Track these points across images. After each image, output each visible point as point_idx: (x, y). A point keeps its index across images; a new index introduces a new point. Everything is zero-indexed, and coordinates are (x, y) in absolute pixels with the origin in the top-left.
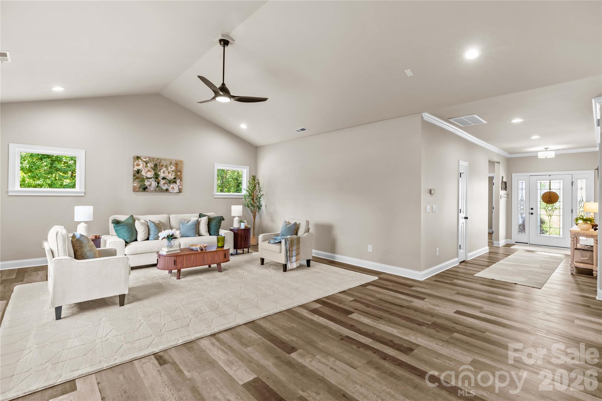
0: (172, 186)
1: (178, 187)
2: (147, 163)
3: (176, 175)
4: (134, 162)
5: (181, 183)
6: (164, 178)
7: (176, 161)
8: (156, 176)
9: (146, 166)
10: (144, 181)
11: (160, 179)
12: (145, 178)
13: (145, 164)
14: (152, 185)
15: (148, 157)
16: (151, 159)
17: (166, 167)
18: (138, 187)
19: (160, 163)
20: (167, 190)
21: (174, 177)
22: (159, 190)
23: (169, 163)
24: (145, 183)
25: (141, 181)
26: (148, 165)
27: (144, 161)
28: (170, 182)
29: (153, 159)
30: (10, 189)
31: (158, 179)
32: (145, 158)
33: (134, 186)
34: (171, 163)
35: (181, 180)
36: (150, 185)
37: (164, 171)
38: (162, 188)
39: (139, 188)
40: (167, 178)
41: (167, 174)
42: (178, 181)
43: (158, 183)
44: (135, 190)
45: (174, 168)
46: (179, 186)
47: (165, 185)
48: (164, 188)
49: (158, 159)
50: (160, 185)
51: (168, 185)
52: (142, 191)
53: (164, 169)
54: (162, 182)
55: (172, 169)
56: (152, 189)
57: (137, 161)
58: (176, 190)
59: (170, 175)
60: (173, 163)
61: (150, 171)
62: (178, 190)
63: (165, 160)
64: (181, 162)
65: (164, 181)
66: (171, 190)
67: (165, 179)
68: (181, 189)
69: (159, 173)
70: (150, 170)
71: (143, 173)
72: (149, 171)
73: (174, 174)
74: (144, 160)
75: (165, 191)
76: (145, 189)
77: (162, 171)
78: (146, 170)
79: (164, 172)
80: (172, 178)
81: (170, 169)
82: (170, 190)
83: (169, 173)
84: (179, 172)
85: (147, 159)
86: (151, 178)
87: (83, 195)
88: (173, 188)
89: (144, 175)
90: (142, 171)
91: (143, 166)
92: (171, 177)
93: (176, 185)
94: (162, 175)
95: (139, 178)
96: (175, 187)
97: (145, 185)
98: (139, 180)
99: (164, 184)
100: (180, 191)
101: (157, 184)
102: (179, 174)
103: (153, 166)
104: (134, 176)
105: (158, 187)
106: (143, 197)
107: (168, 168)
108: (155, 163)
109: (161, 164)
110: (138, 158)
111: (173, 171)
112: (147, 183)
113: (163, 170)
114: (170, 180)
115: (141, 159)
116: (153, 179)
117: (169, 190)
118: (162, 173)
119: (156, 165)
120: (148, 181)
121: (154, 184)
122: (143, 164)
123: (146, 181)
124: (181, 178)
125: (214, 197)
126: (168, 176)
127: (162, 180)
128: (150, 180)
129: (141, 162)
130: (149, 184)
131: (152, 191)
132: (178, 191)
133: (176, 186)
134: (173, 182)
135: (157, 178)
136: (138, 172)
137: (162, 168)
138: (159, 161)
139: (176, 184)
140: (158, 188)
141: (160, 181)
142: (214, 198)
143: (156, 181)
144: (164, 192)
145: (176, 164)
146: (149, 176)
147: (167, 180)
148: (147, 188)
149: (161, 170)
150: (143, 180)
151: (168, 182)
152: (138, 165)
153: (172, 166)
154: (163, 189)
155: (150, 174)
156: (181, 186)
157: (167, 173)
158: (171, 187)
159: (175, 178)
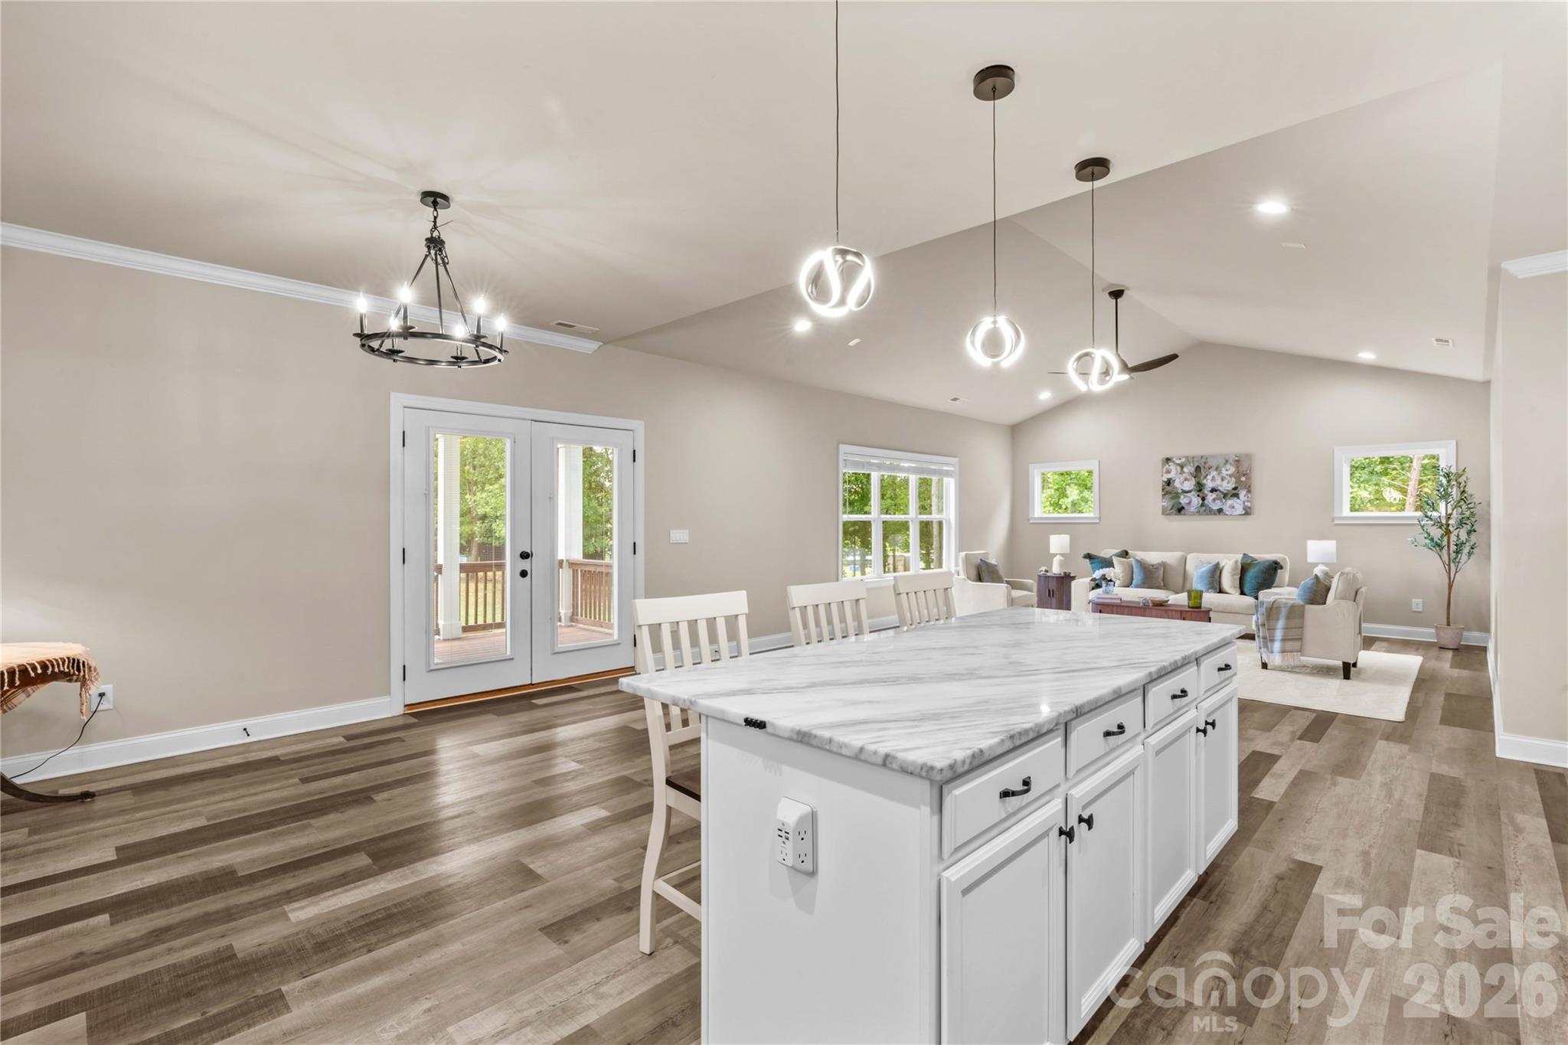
0: (1229, 502)
1: (1242, 503)
2: (1182, 466)
3: (1238, 481)
4: (1163, 468)
5: (1250, 496)
6: (1213, 490)
7: (1236, 456)
8: (1200, 487)
9: (1182, 472)
10: (1179, 497)
11: (1206, 492)
12: (1180, 491)
13: (1179, 468)
14: (1192, 503)
15: (1184, 457)
16: (1189, 460)
17: (1217, 469)
18: (1169, 508)
19: (1205, 463)
20: (1220, 511)
21: (1234, 486)
22: (1205, 511)
23: (1221, 461)
24: (1181, 501)
25: (1173, 498)
26: (1185, 470)
27: (1178, 464)
28: (1225, 495)
29: (1193, 458)
30: (1031, 516)
31: (1203, 493)
32: (1180, 459)
33: (1163, 506)
34: (1227, 461)
35: (1249, 491)
36: (1189, 503)
37: (1213, 477)
38: (1210, 508)
39: (1171, 509)
40: (1220, 488)
41: (1218, 482)
42: (1242, 493)
43: (1203, 499)
44: (1164, 512)
45: (1232, 470)
46: (1244, 503)
47: (1217, 501)
48: (1215, 507)
49: (1202, 457)
50: (1206, 502)
51: (1222, 501)
52: (1176, 514)
53: (1214, 473)
54: (1210, 497)
55: (1229, 473)
56: (1192, 509)
57: (1167, 466)
58: (1240, 510)
59: (1225, 483)
60: (1231, 461)
61: (1189, 480)
62: (1241, 509)
63: (1214, 457)
64: (1248, 456)
65: (1214, 495)
66: (1228, 511)
67: (1216, 491)
68: (1250, 508)
69: (1205, 481)
70: (1188, 477)
71: (1177, 484)
72: (1186, 479)
73: (1233, 480)
74: (1178, 462)
75: (1216, 512)
76: (1180, 510)
77: (1209, 477)
78: (1182, 478)
79: (1213, 479)
80: (1230, 488)
81: (1224, 473)
82: (1226, 509)
83: (1223, 480)
84: (1244, 475)
85: (1183, 460)
86: (1189, 492)
87: (1097, 521)
88: (1233, 507)
89: (1177, 486)
90: (1174, 481)
91: (1177, 472)
92: (1227, 486)
93: (1238, 501)
94: (1209, 484)
95: (1171, 493)
96: (1235, 505)
97: (1180, 503)
98: (1171, 496)
99: (1214, 500)
100: (1247, 512)
101: (1201, 502)
102: (1243, 479)
103: (1193, 470)
104: (1163, 490)
105: (1202, 505)
106: (1178, 524)
107: (1221, 470)
108: (1196, 465)
109: (1207, 466)
110: (1168, 460)
111: (1230, 476)
112: (1183, 500)
113: (1212, 475)
114: (1225, 492)
115: (1174, 462)
116: (1193, 493)
117: (1224, 511)
118: (1209, 481)
119: (1198, 469)
120: (1185, 497)
121: (1196, 501)
122: (1176, 469)
123: (1182, 497)
124: (1250, 487)
125: (1336, 522)
126: (1221, 486)
127: (1211, 494)
128: (1188, 494)
129: (1172, 467)
130: (1187, 502)
131: (1193, 514)
132: (1244, 512)
133: (1238, 503)
134: (1231, 496)
135: (1200, 491)
136: (1169, 483)
137: (1210, 473)
138: (1204, 460)
139: (1238, 498)
140: (1204, 508)
141: (1207, 495)
142: (1337, 525)
143: (1198, 496)
144: (1215, 514)
145: (1236, 461)
146: (1187, 489)
147: (1221, 492)
148: (1183, 508)
149: (1207, 475)
150: (1177, 496)
151: (1222, 496)
152: (1168, 472)
153: (1228, 466)
154: (1212, 510)
155: (1189, 485)
156: (1248, 501)
157: (1220, 480)
158: (1228, 505)
159: (1235, 489)
